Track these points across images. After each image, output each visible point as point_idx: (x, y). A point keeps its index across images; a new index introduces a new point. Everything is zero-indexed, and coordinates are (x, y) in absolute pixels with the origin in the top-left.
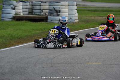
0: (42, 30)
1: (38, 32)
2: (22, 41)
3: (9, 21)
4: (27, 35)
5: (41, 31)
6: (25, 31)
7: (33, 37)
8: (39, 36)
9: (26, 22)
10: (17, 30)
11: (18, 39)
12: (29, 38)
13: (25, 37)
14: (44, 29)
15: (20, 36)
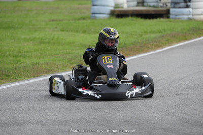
0: (160, 32)
1: (153, 36)
3: (104, 19)
4: (134, 42)
5: (158, 35)
6: (132, 34)
7: (145, 44)
8: (155, 43)
9: (132, 20)
12: (138, 47)
13: (132, 46)
14: (165, 30)
15: (123, 44)
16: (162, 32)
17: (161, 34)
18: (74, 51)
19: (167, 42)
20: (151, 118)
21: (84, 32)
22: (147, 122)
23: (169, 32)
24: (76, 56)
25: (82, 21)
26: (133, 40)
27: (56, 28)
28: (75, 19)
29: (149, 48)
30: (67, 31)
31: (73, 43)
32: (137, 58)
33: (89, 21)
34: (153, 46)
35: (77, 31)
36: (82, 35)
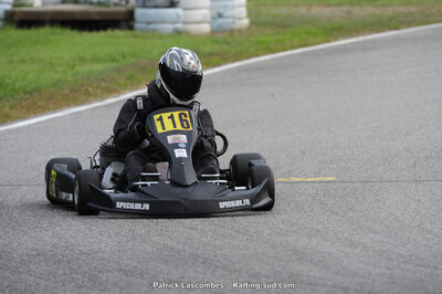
0: (113, 60)
1: (98, 67)
2: (39, 103)
4: (58, 81)
5: (110, 65)
6: (51, 64)
7: (81, 86)
8: (103, 84)
9: (53, 33)
10: (22, 61)
11: (28, 96)
12: (67, 91)
13: (52, 89)
14: (124, 57)
15: (33, 86)
16: (117, 61)
17: (114, 64)
19: (128, 82)
20: (96, 246)
22: (88, 255)
23: (133, 60)
26: (54, 76)
29: (89, 94)
32: (63, 117)
34: (99, 91)
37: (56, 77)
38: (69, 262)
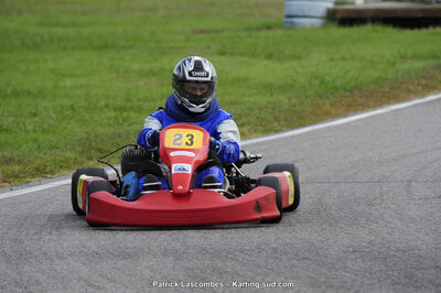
2: (360, 101)
3: (313, 28)
4: (379, 78)
6: (372, 62)
7: (402, 83)
8: (424, 82)
9: (374, 31)
10: (344, 59)
11: (348, 94)
12: (387, 89)
13: (372, 87)
15: (353, 83)
16: (438, 58)
17: (436, 61)
18: (246, 99)
20: (412, 244)
21: (269, 57)
24: (250, 109)
25: (264, 33)
26: (374, 73)
27: (209, 47)
28: (249, 29)
29: (409, 91)
30: (232, 54)
31: (245, 80)
32: (383, 114)
33: (279, 33)
34: (420, 88)
35: (253, 55)
36: (265, 62)
37: (376, 74)
38: (385, 259)
